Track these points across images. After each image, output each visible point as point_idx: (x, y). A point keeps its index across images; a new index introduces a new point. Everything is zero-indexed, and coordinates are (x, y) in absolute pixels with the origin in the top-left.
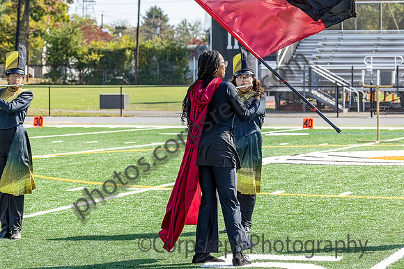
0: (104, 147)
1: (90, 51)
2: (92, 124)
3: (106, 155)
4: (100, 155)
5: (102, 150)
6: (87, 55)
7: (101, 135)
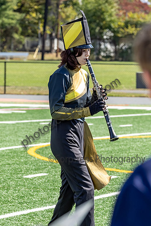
0: (139, 131)
1: (127, 24)
2: (126, 105)
3: (140, 140)
4: (134, 140)
5: (136, 135)
6: (123, 28)
7: (136, 117)
